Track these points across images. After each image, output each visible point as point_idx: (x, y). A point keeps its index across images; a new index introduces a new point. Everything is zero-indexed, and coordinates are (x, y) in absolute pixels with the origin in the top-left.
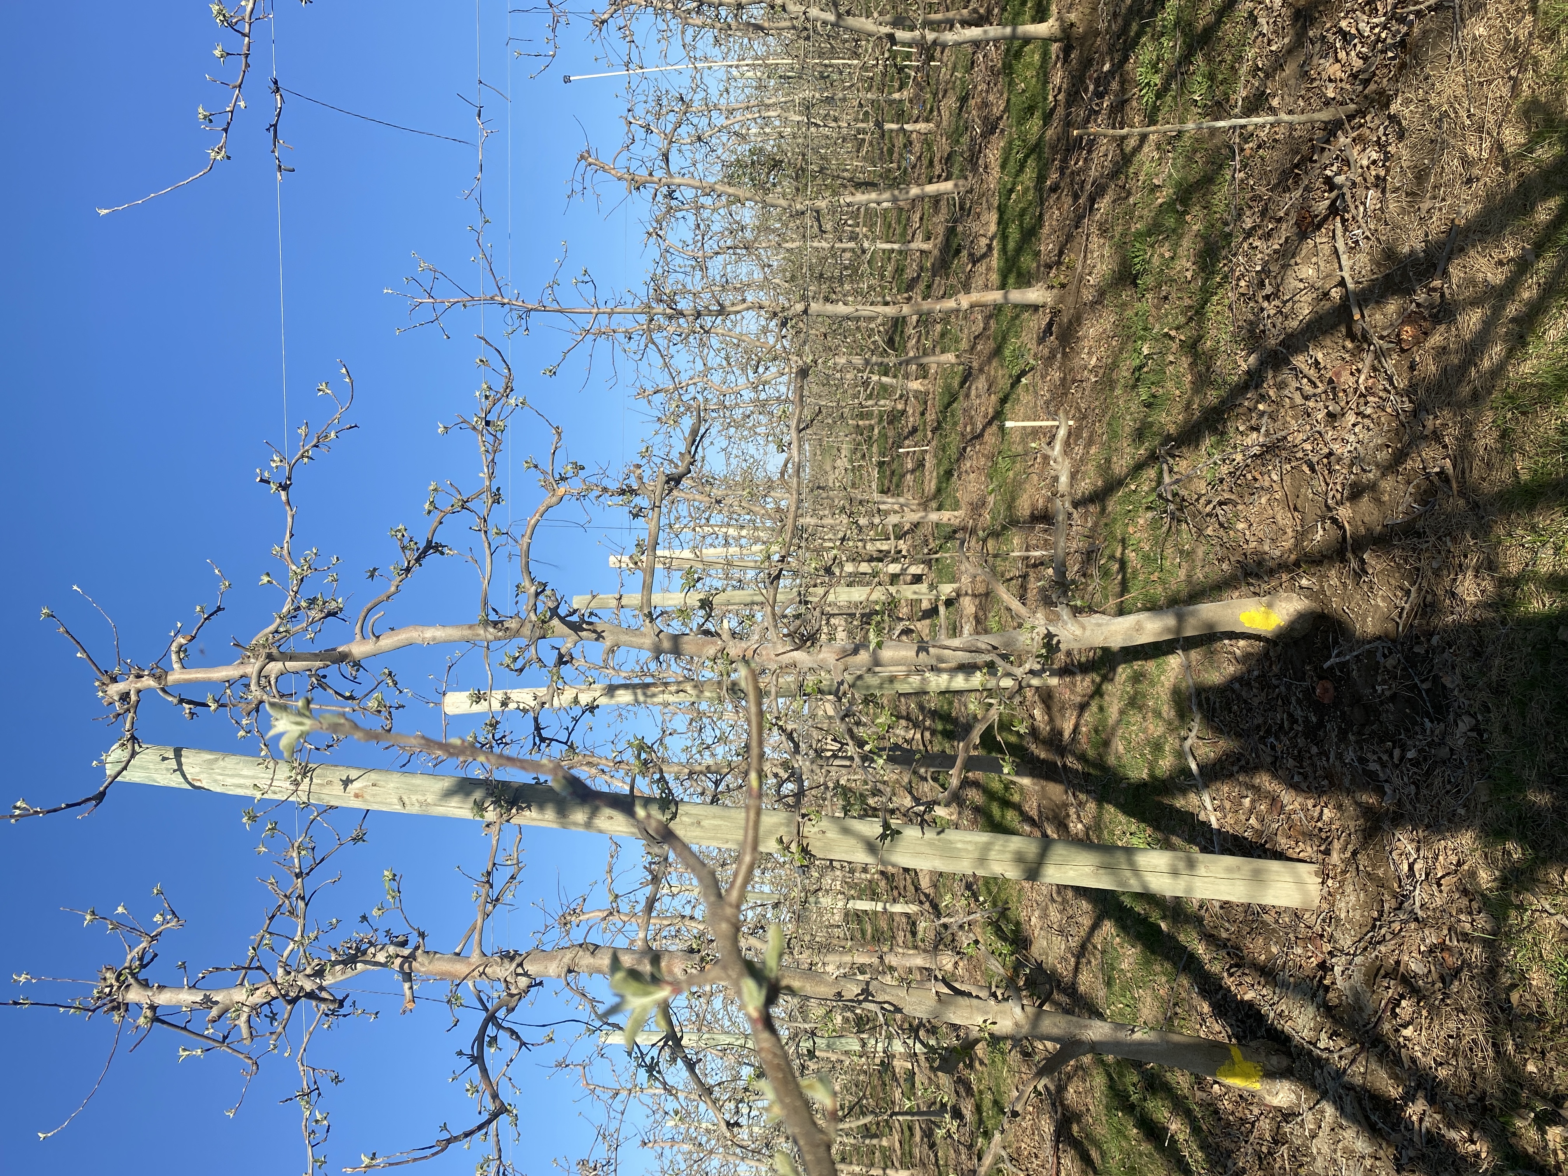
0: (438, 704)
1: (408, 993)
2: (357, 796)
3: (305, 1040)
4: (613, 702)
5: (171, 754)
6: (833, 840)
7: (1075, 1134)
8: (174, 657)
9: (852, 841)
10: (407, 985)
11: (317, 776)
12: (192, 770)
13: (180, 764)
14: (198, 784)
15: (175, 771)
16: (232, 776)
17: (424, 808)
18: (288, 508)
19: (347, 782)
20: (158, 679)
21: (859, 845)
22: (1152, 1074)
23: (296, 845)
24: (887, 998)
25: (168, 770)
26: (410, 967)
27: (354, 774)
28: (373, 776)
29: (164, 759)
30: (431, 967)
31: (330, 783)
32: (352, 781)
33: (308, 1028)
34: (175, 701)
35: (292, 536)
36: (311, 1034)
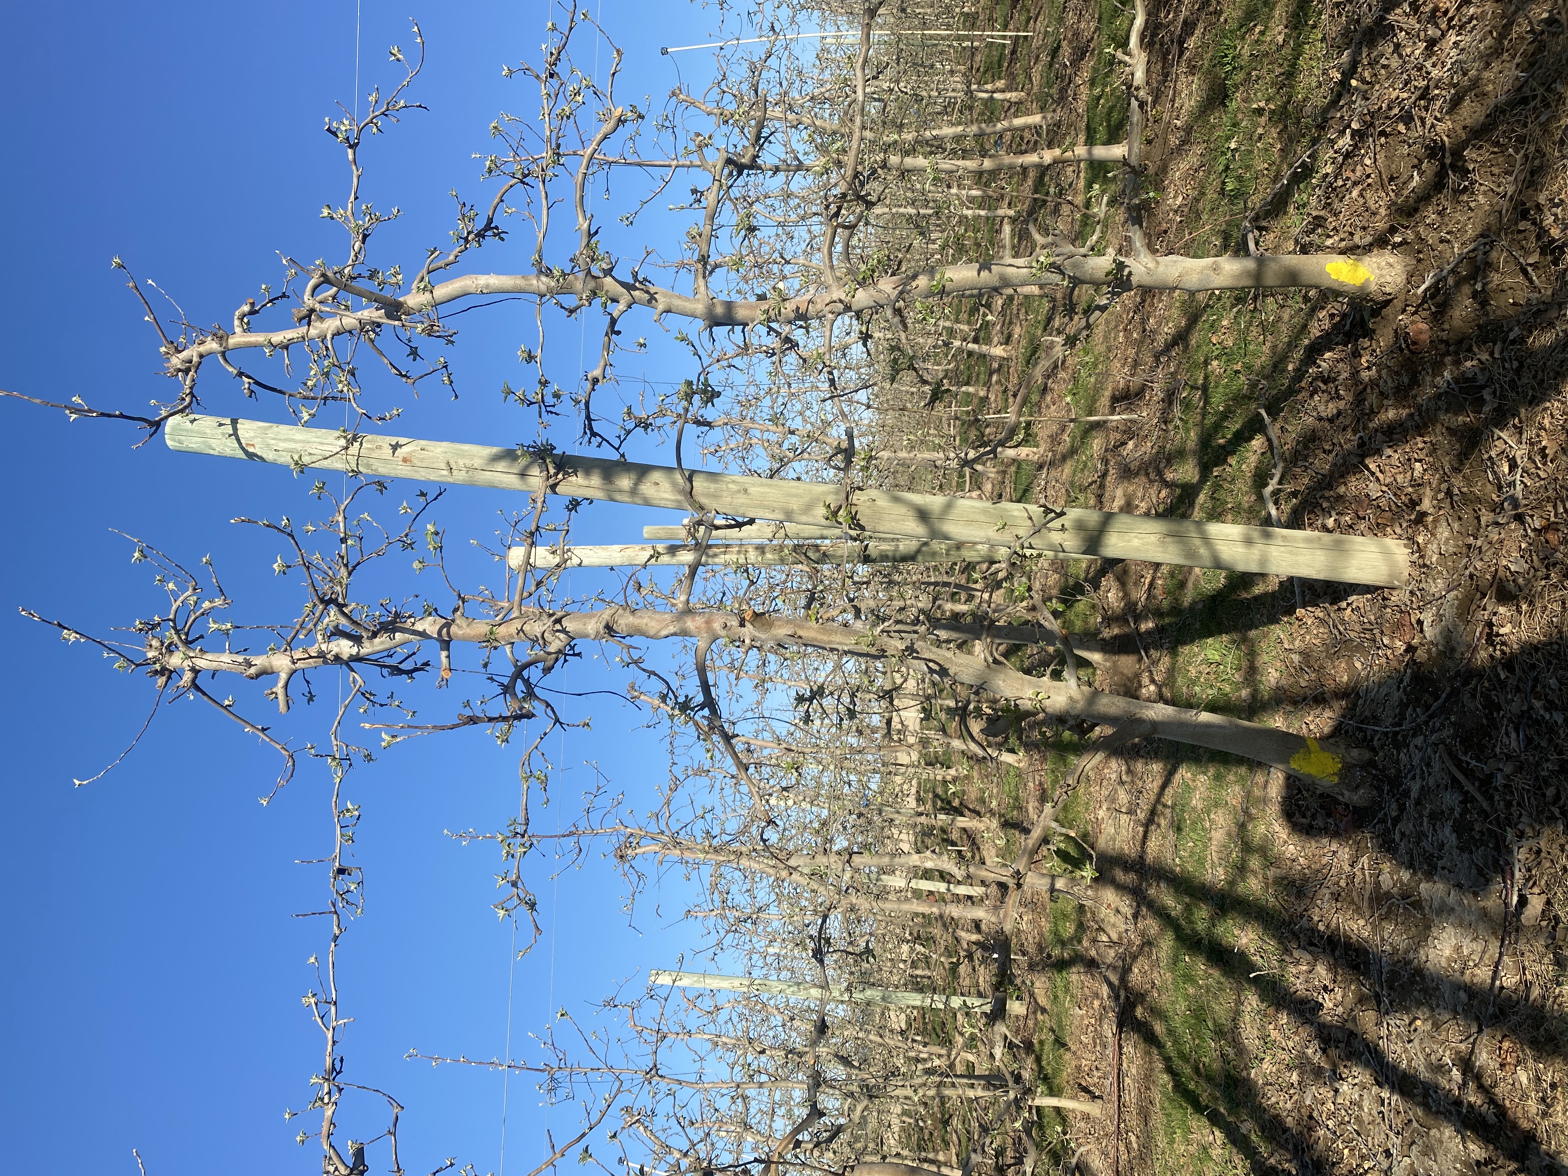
0: (503, 557)
1: (445, 661)
2: (405, 460)
3: (341, 713)
4: (674, 561)
5: (228, 421)
6: (884, 508)
7: (1139, 1016)
8: (237, 322)
9: (902, 510)
10: (444, 654)
11: (368, 441)
12: (247, 435)
13: (235, 429)
14: (251, 450)
15: (230, 435)
16: (286, 440)
17: (470, 473)
18: (354, 167)
19: (395, 447)
20: (221, 339)
21: (910, 513)
22: (1223, 895)
23: (343, 507)
24: (932, 657)
25: (223, 434)
26: (448, 633)
27: (402, 440)
28: (423, 443)
29: (221, 425)
30: (468, 631)
31: (379, 447)
32: (401, 446)
33: (343, 701)
34: (235, 372)
35: (356, 198)
36: (346, 707)
